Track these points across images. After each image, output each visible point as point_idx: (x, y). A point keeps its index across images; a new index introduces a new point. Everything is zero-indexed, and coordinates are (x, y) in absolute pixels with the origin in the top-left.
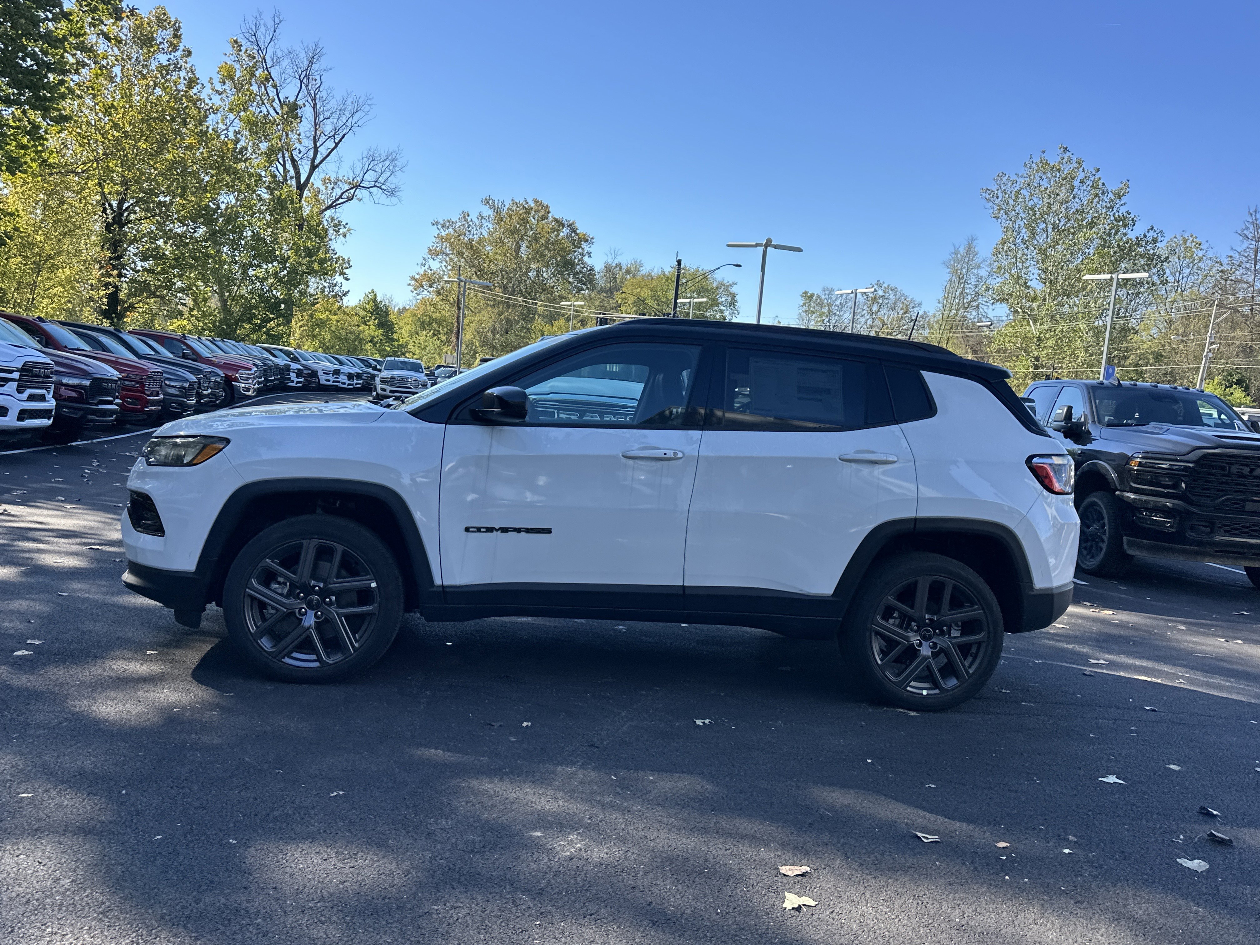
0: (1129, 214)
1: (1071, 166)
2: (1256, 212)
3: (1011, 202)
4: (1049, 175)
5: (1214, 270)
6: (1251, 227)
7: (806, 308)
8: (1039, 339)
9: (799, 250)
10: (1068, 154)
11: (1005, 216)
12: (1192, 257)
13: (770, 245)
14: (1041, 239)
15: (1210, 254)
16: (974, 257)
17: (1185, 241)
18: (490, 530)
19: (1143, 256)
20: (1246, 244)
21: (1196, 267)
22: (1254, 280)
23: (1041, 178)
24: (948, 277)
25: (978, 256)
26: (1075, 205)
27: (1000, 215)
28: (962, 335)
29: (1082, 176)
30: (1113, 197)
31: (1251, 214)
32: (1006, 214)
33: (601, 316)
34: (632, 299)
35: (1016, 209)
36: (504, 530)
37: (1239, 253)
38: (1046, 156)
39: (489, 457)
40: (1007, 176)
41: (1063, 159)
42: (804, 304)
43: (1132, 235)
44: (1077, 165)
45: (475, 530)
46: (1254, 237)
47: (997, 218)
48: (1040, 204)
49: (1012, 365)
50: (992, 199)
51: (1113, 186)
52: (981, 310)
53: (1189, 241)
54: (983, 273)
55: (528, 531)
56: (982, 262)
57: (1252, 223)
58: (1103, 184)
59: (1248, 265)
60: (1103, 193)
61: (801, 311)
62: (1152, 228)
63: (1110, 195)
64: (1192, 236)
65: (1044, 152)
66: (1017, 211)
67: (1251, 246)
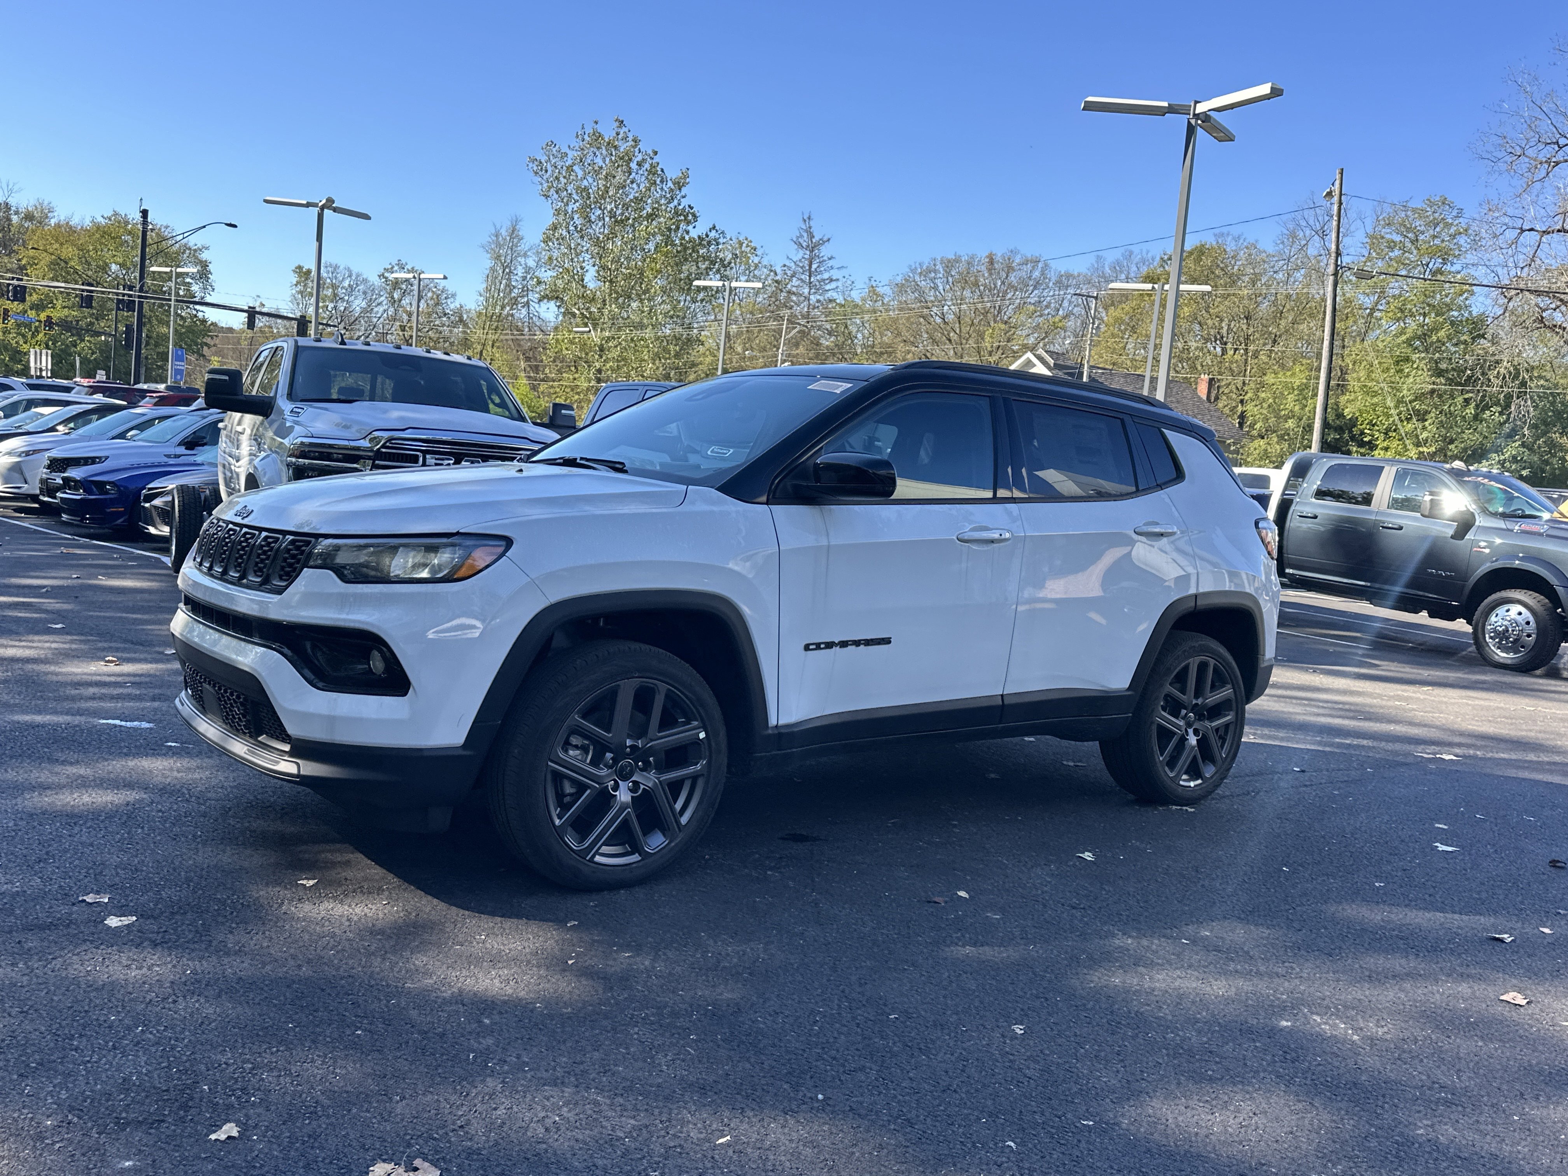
0: (692, 208)
1: (628, 144)
2: (809, 218)
3: (563, 180)
4: (604, 152)
5: (769, 278)
6: (805, 235)
7: (300, 288)
8: (602, 349)
9: (366, 217)
10: (624, 129)
11: (555, 196)
12: (747, 263)
13: (329, 208)
14: (597, 229)
15: (765, 262)
16: (519, 242)
17: (741, 244)
18: (829, 645)
19: (705, 259)
20: (801, 253)
21: (752, 274)
22: (809, 293)
23: (595, 154)
24: (489, 263)
25: (524, 241)
26: (633, 193)
27: (550, 194)
28: (510, 337)
29: (640, 158)
30: (672, 187)
31: (805, 221)
32: (557, 192)
33: (15, 282)
34: (46, 259)
35: (569, 188)
36: (844, 644)
37: (795, 263)
38: (600, 128)
39: (829, 546)
40: (557, 147)
41: (618, 134)
42: (298, 283)
43: (694, 234)
44: (633, 143)
45: (814, 647)
46: (808, 246)
47: (547, 197)
48: (594, 185)
49: (571, 377)
50: (540, 173)
51: (672, 174)
52: (531, 308)
53: (744, 245)
54: (531, 263)
55: (868, 642)
56: (529, 250)
57: (806, 231)
58: (662, 170)
59: (803, 277)
60: (662, 182)
61: (294, 292)
62: (714, 228)
63: (670, 184)
64: (747, 239)
65: (596, 123)
66: (569, 191)
67: (806, 256)
